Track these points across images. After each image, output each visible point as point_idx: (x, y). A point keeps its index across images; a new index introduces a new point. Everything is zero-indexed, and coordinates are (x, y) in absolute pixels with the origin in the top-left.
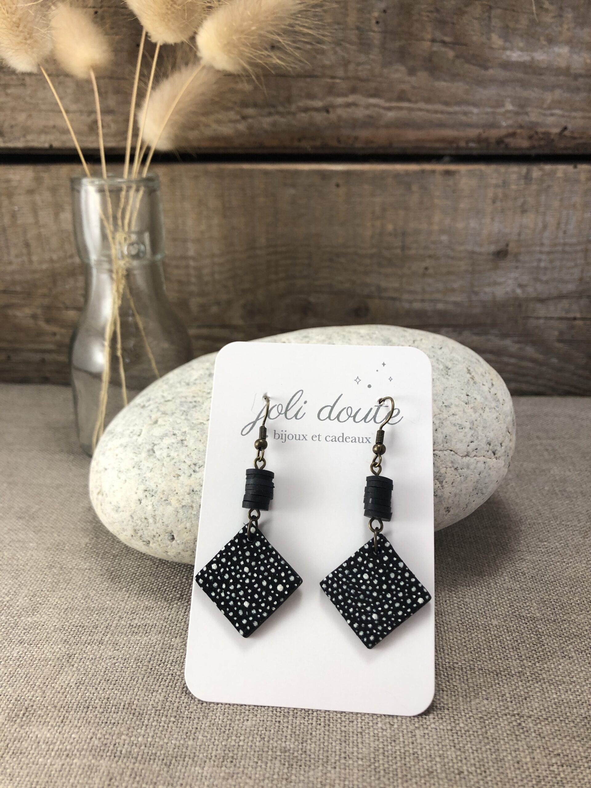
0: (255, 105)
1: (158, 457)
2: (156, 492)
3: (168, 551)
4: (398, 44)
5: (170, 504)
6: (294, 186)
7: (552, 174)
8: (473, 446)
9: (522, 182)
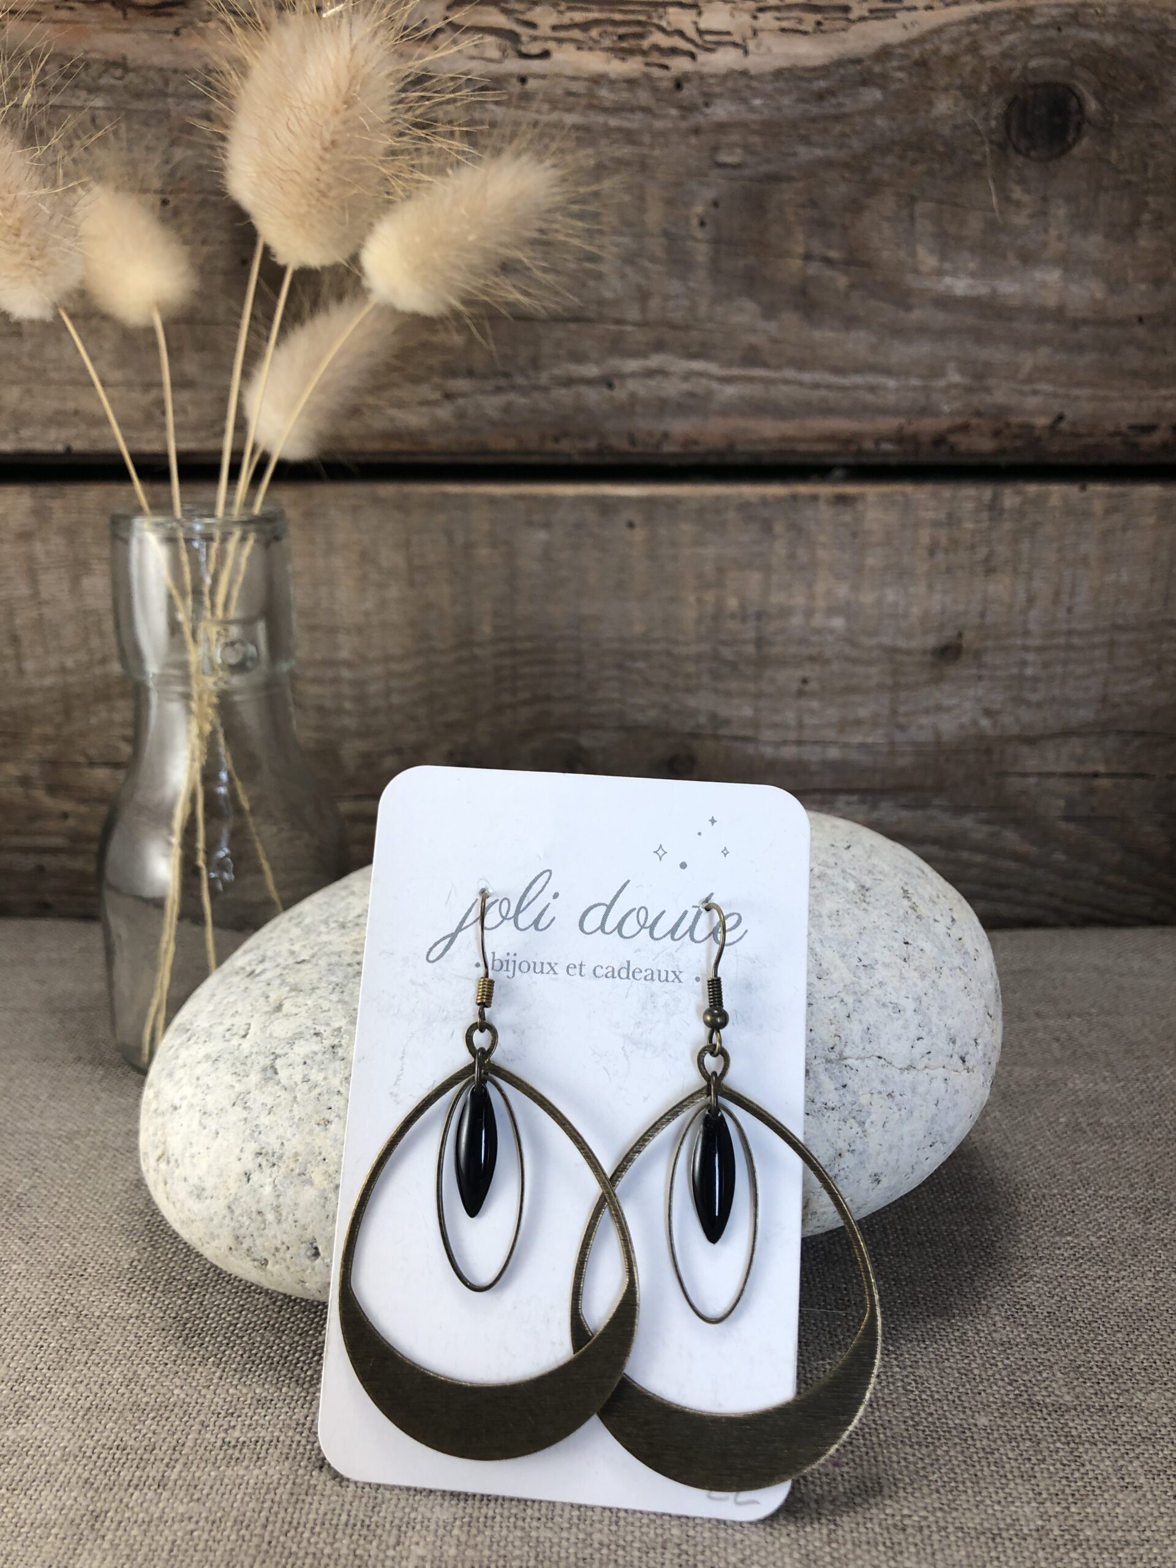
0: (470, 373)
1: (284, 1082)
2: (281, 1157)
3: (306, 1279)
4: (741, 263)
5: (310, 1182)
6: (547, 525)
7: (1039, 502)
8: (921, 1047)
9: (985, 515)
